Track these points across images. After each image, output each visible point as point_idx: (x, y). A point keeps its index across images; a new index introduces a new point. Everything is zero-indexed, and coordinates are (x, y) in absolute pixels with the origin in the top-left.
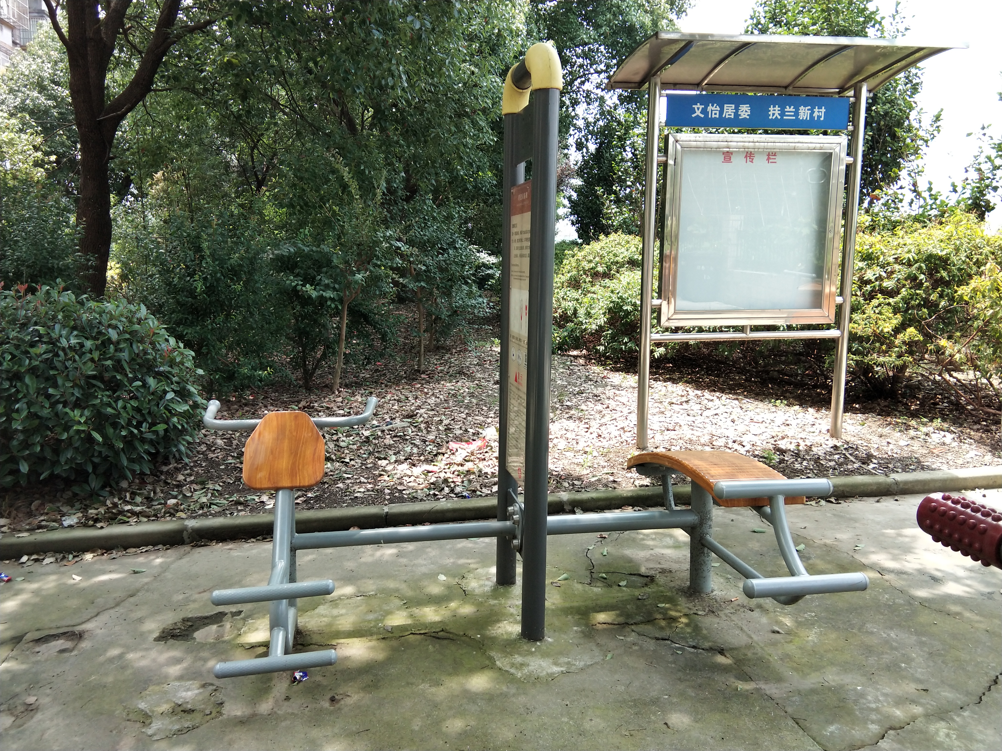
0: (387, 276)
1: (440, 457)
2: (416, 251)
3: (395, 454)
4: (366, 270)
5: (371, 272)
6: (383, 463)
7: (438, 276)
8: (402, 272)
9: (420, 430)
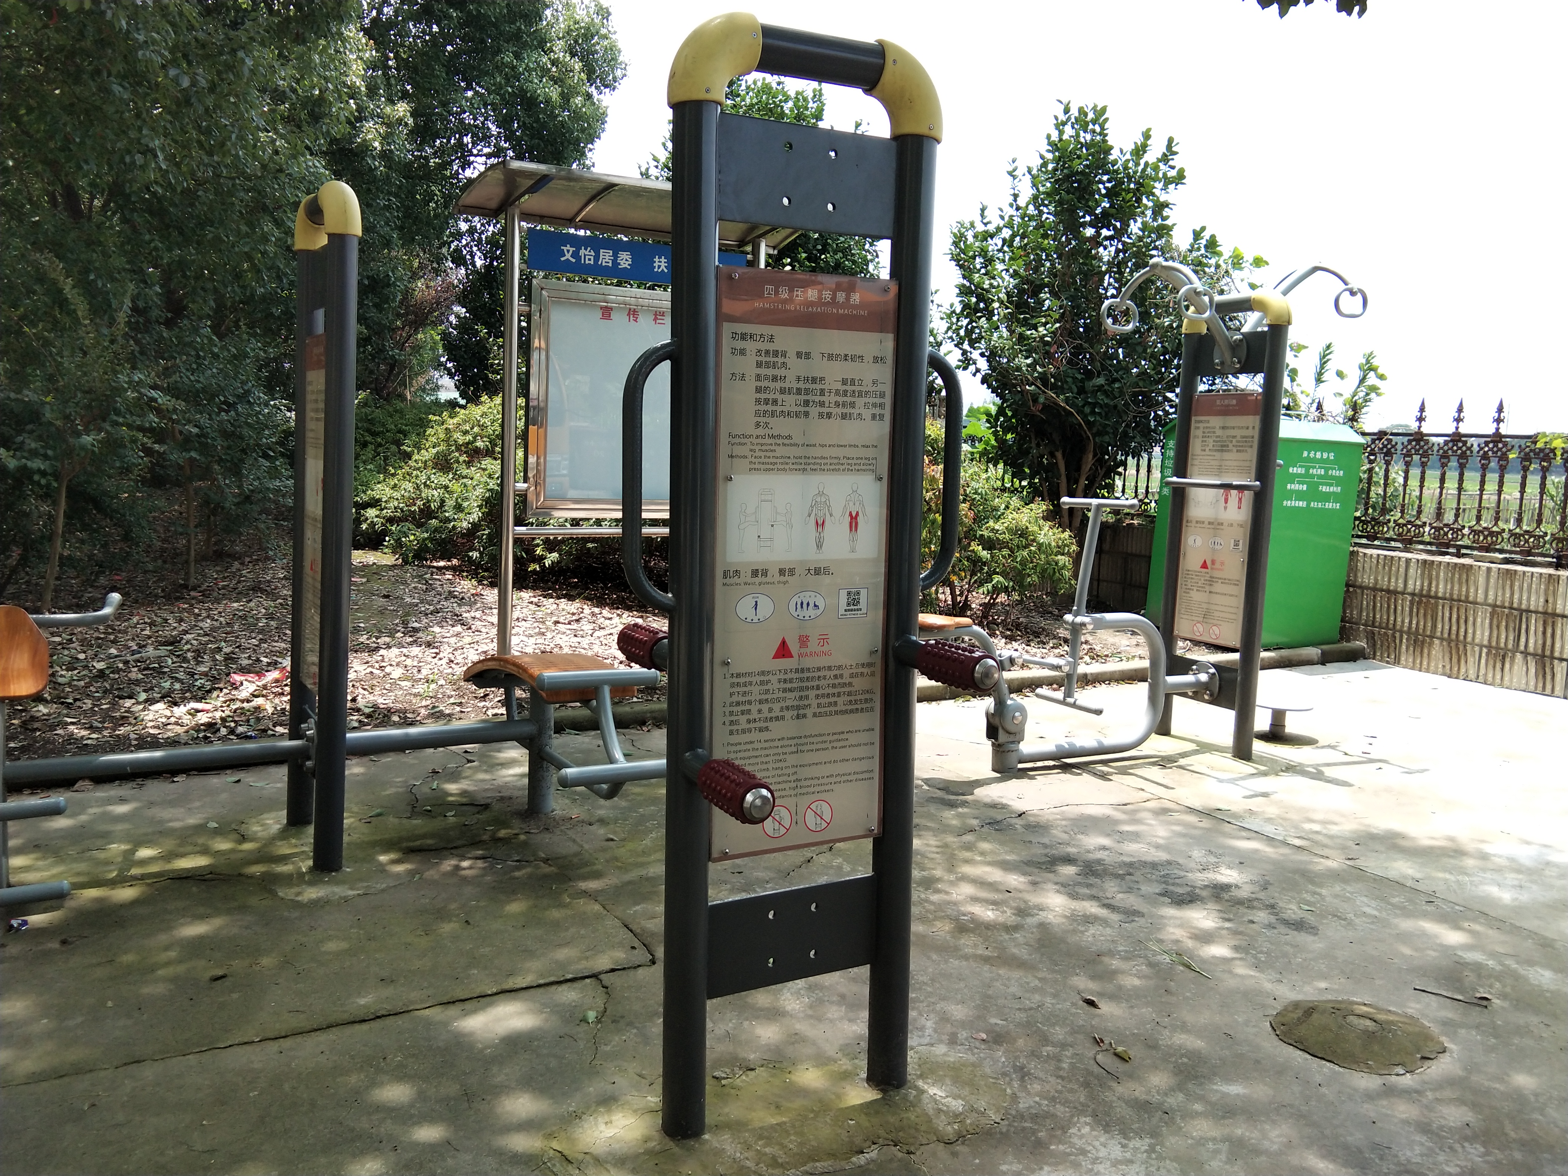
0: (134, 441)
1: (215, 694)
2: (181, 405)
3: (145, 691)
4: (100, 430)
5: (107, 432)
6: (128, 703)
7: (220, 444)
8: (159, 435)
9: (185, 660)
